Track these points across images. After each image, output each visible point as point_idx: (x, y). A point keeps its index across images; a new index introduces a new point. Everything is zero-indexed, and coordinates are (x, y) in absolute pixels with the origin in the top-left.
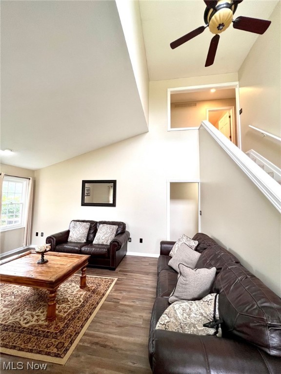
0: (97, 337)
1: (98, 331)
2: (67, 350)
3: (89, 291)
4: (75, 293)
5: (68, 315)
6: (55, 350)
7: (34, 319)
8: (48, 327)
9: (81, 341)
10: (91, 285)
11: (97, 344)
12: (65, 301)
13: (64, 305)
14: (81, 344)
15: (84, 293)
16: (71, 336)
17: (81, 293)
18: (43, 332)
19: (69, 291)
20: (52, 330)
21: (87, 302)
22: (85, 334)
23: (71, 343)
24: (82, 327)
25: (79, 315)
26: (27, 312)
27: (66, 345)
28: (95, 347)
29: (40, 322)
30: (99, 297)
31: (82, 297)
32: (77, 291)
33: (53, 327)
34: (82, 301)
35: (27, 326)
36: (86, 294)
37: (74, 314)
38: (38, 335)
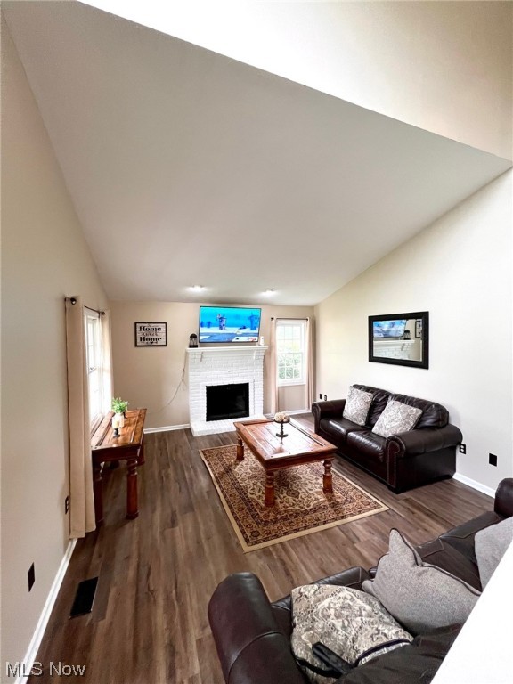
0: (290, 557)
1: (296, 552)
2: (256, 543)
3: (330, 500)
4: (313, 492)
5: (285, 511)
6: (249, 535)
7: (258, 494)
8: (261, 509)
9: (273, 546)
10: (339, 494)
11: (284, 563)
12: (296, 495)
13: (290, 498)
14: (271, 549)
15: (322, 498)
16: (270, 533)
17: (319, 497)
18: (256, 511)
19: (309, 486)
20: (261, 515)
21: (315, 512)
22: (282, 544)
23: (265, 540)
24: (286, 534)
25: (293, 519)
26: (259, 484)
27: (259, 538)
28: (279, 564)
29: (260, 501)
30: (335, 516)
31: (316, 502)
32: (316, 492)
33: (265, 512)
34: (311, 507)
35: (250, 496)
36: (322, 502)
37: (291, 515)
38: (250, 511)
